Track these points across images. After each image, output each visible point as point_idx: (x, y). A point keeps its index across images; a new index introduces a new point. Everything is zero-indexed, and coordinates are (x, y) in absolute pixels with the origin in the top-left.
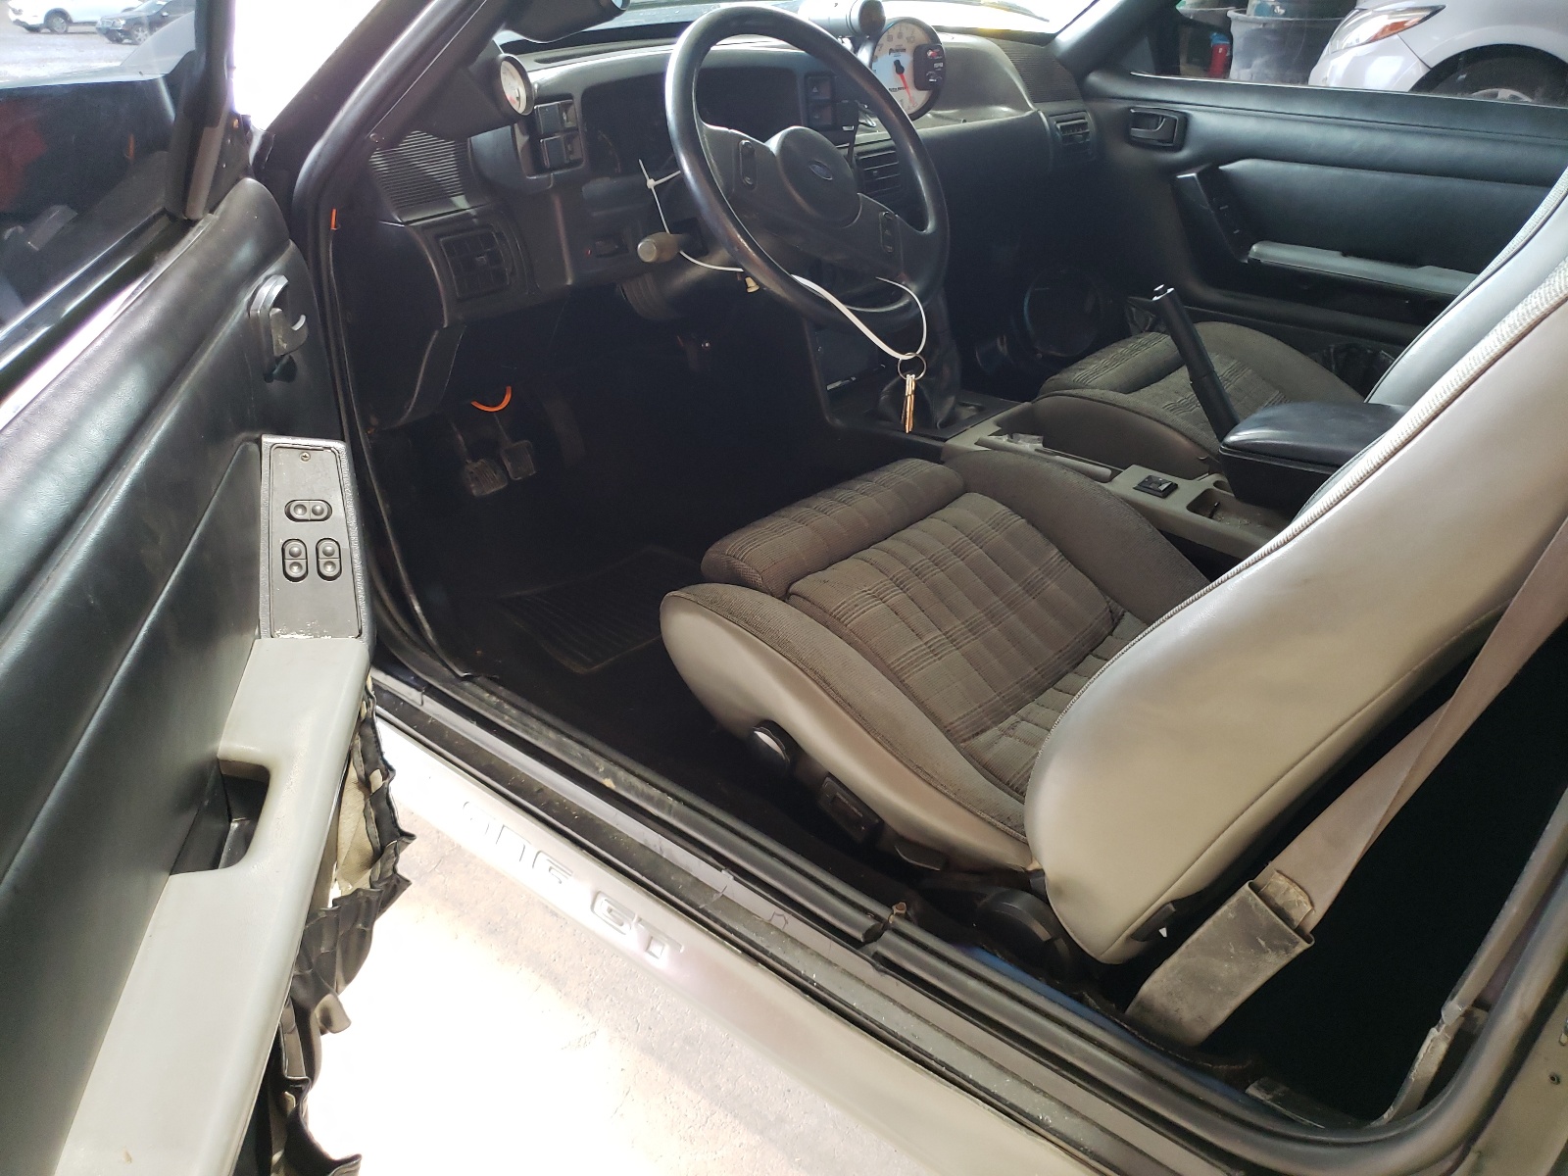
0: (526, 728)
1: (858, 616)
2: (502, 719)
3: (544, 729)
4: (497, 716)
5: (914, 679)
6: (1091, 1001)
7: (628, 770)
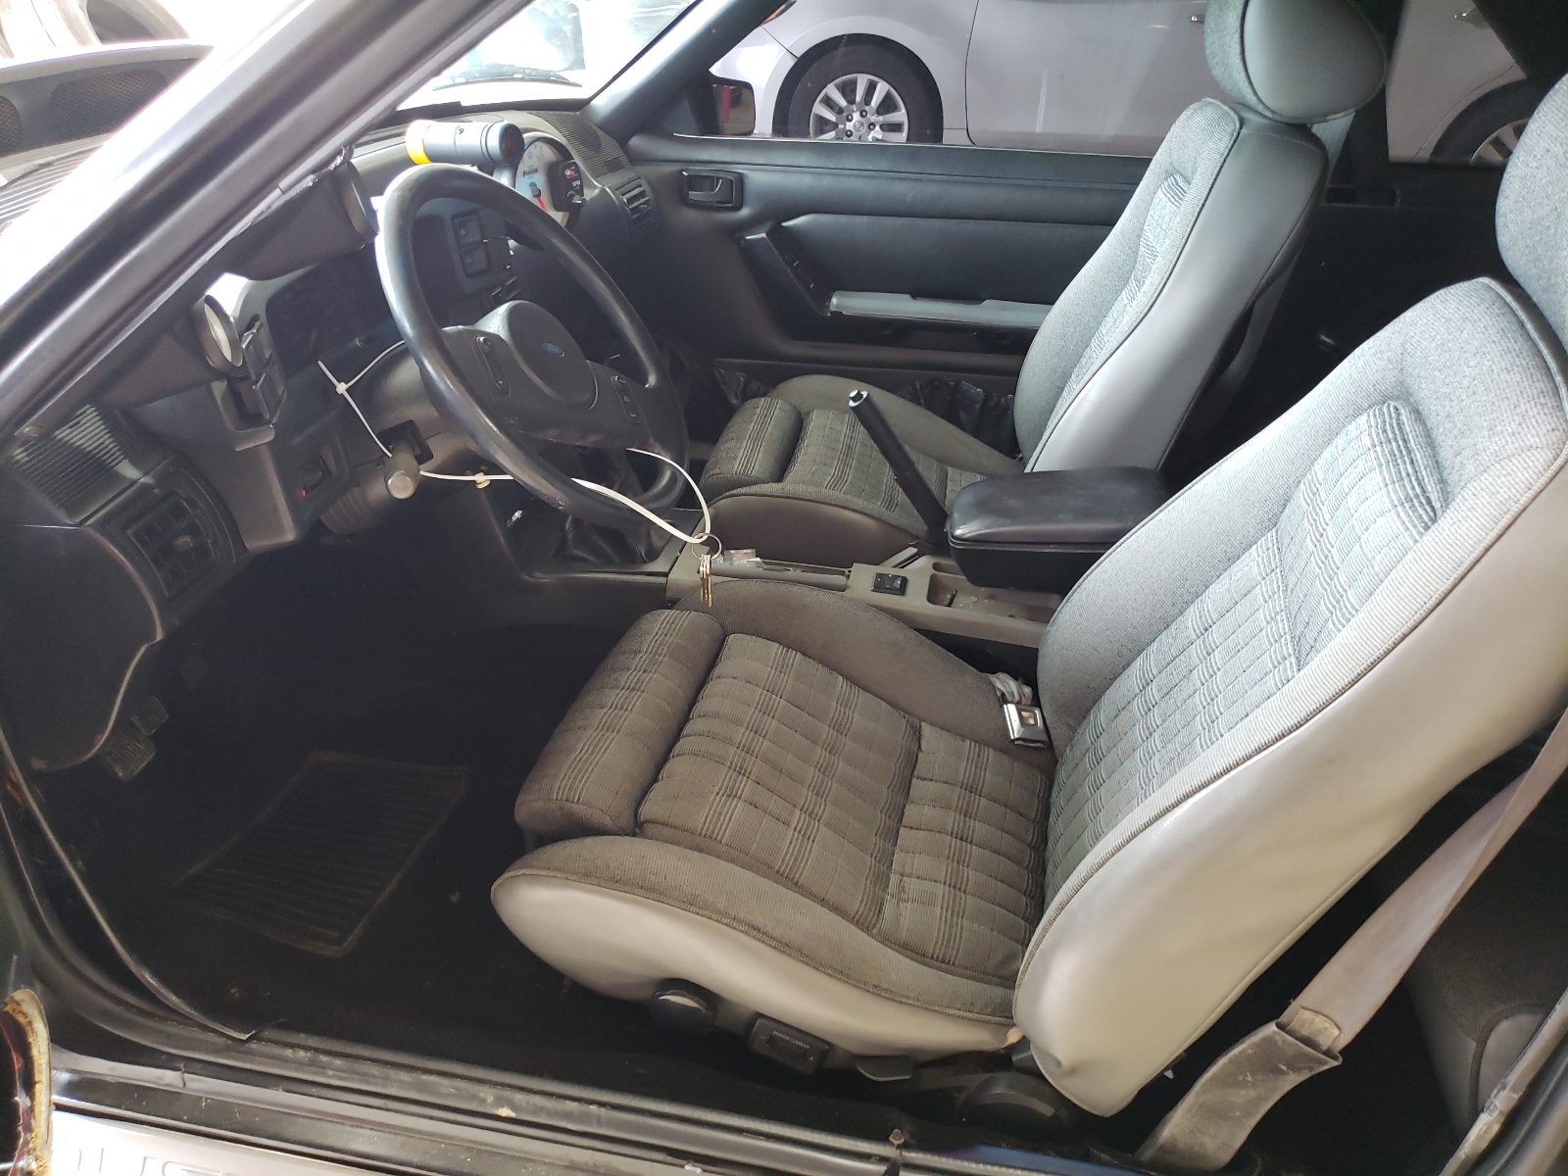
0: (364, 1076)
1: (728, 825)
2: (325, 1075)
3: (392, 1073)
4: (315, 1073)
5: (805, 876)
6: (1105, 1157)
7: (522, 1089)
